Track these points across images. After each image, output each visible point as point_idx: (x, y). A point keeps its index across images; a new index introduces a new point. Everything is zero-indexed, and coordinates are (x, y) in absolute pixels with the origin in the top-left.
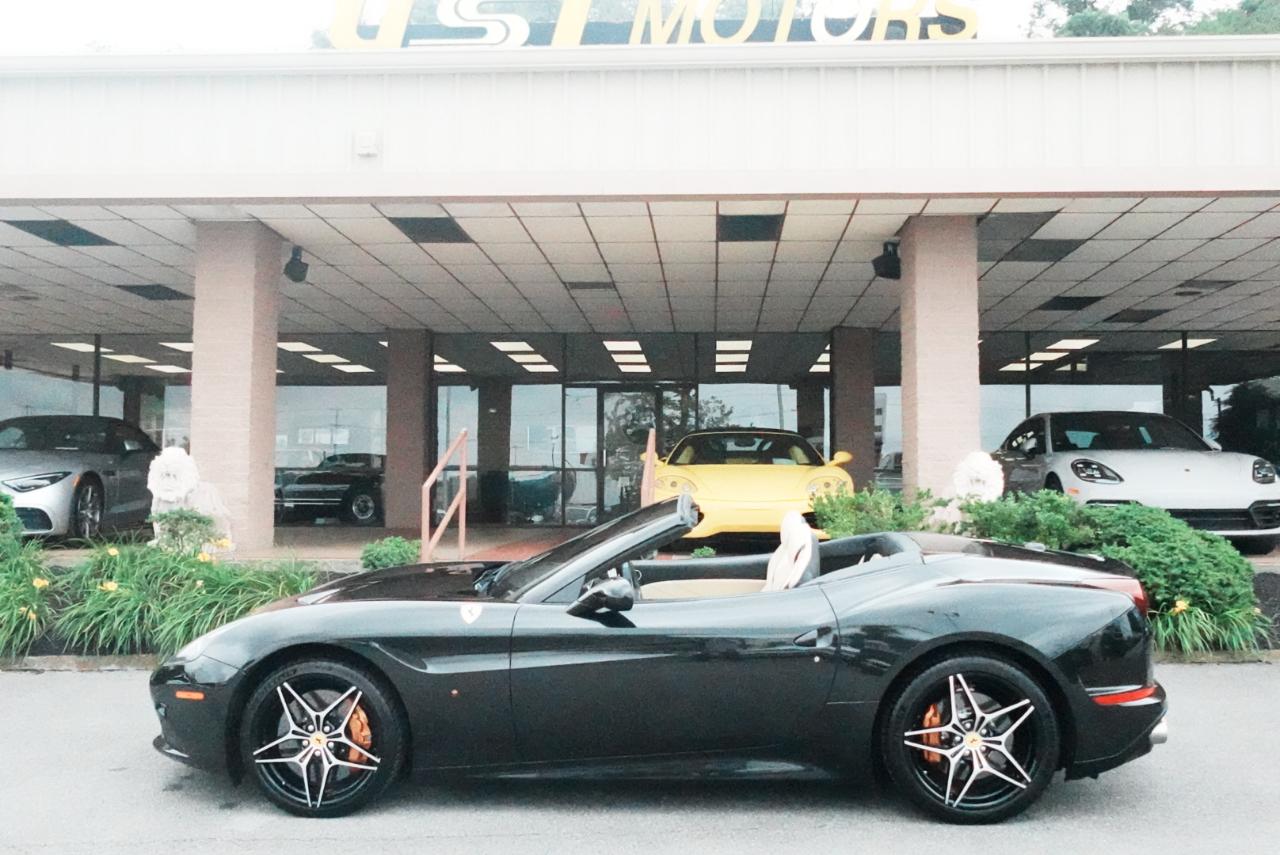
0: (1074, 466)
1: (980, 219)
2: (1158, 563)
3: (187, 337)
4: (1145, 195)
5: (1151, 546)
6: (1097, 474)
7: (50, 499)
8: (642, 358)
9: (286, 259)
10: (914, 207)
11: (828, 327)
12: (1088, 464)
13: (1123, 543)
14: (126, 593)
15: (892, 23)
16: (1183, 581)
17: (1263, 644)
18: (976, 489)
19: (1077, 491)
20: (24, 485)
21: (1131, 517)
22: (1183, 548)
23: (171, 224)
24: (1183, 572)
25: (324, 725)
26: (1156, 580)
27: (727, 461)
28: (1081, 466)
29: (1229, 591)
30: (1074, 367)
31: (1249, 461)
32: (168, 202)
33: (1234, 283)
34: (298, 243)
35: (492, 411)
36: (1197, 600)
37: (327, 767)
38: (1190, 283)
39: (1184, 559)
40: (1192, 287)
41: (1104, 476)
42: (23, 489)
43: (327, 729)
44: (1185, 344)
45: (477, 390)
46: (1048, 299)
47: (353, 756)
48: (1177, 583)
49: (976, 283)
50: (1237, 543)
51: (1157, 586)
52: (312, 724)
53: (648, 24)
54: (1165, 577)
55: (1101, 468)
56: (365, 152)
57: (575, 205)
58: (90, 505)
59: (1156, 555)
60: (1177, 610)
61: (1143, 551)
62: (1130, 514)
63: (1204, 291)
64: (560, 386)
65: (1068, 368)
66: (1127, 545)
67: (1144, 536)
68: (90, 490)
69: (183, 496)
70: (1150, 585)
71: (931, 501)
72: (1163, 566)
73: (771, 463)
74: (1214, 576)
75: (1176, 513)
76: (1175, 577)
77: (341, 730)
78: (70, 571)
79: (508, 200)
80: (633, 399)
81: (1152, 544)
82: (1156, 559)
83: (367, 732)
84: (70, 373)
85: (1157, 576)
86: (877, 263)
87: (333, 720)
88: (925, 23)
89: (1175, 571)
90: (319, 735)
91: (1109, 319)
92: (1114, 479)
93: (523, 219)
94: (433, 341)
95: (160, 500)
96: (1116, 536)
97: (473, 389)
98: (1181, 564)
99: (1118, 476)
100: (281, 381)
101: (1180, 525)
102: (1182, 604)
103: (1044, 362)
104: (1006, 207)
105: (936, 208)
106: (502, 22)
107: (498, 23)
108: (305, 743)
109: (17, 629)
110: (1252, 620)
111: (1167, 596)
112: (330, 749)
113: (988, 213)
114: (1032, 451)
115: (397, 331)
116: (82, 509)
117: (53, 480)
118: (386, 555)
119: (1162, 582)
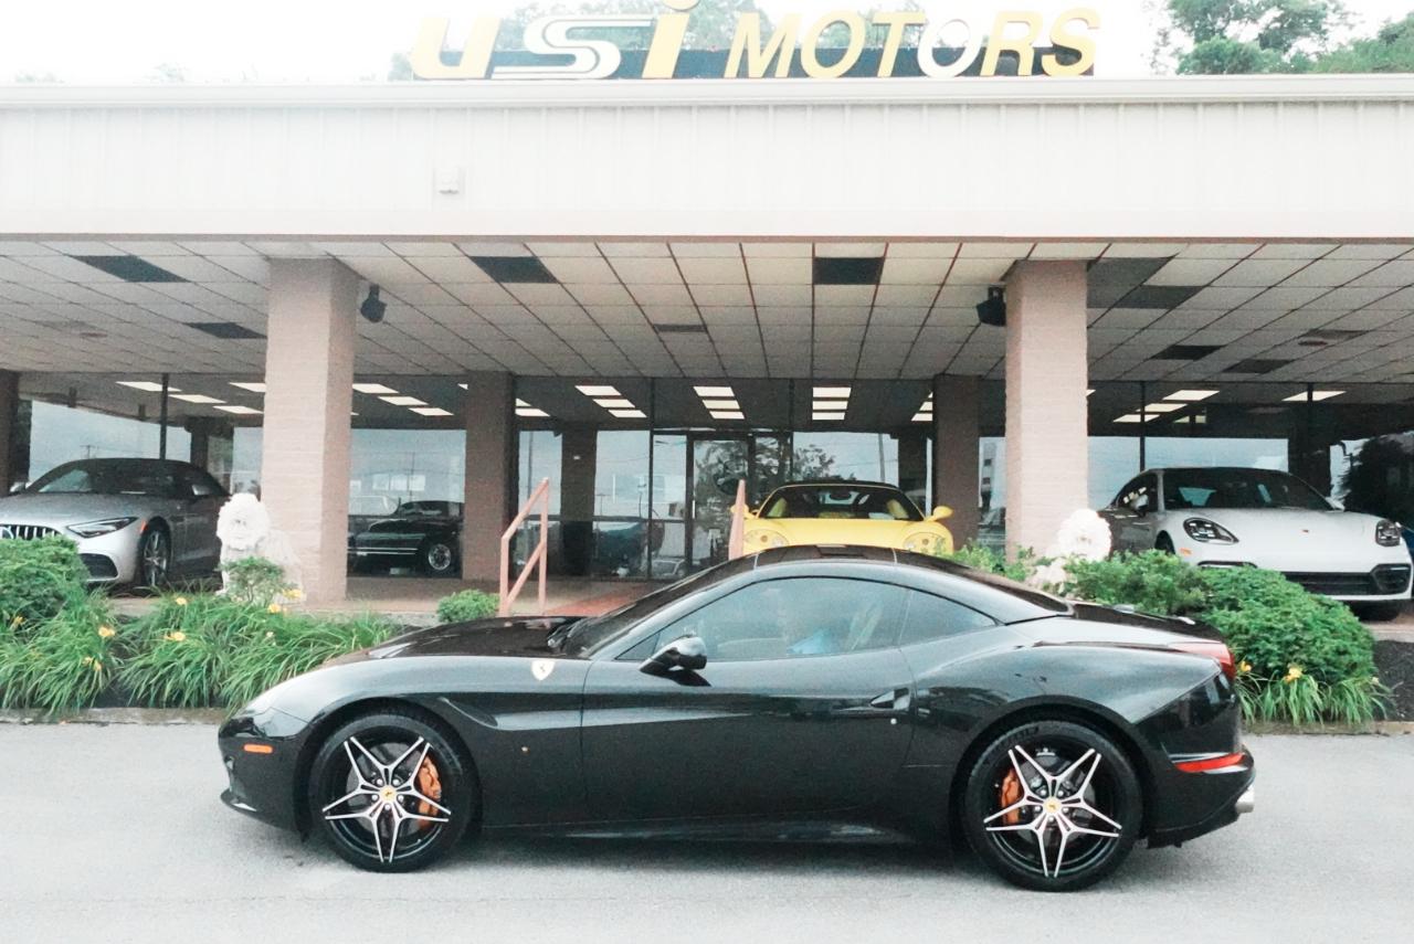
0: (1186, 525)
1: (1091, 263)
2: (1271, 629)
3: (260, 378)
4: (1265, 241)
5: (1263, 611)
6: (1210, 533)
7: (115, 545)
8: (735, 404)
9: (363, 297)
10: (1020, 251)
11: (931, 375)
12: (1201, 523)
13: (1234, 606)
14: (194, 643)
15: (1004, 53)
16: (1297, 648)
17: (1378, 715)
18: (1080, 548)
19: (1188, 552)
20: (89, 530)
21: (1244, 580)
22: (1298, 613)
23: (244, 261)
24: (1297, 638)
25: (393, 778)
26: (1269, 646)
27: (822, 514)
28: (1194, 525)
29: (1345, 659)
30: (1193, 419)
31: (1371, 522)
32: (243, 239)
33: (1362, 333)
34: (376, 282)
35: (577, 458)
36: (1311, 668)
37: (397, 821)
38: (1314, 332)
39: (1299, 625)
40: (1318, 337)
41: (1218, 536)
42: (88, 535)
43: (396, 782)
44: (1310, 396)
45: (560, 437)
46: (1165, 347)
47: (423, 808)
48: (1291, 650)
49: (1085, 329)
50: (1358, 609)
51: (1269, 652)
52: (381, 777)
53: (745, 52)
54: (1279, 643)
55: (1214, 528)
56: (446, 188)
57: (664, 246)
58: (156, 552)
59: (1269, 620)
60: (1290, 678)
61: (1255, 616)
62: (1243, 577)
63: (1331, 342)
64: (647, 433)
65: (1186, 420)
66: (1239, 609)
67: (1257, 600)
68: (157, 537)
69: (252, 544)
70: (1261, 652)
71: (1035, 560)
72: (1277, 632)
73: (868, 517)
74: (1331, 644)
75: (1292, 577)
76: (1288, 644)
77: (410, 782)
78: (135, 621)
79: (595, 240)
80: (727, 447)
81: (1265, 608)
82: (1269, 624)
83: (437, 787)
84: (136, 412)
85: (1270, 642)
86: (980, 308)
87: (401, 773)
88: (1039, 54)
89: (1289, 637)
90: (388, 788)
91: (1230, 369)
92: (1227, 539)
93: (609, 260)
94: (514, 384)
95: (229, 547)
96: (1228, 599)
97: (556, 435)
98: (1295, 630)
99: (1233, 537)
100: (356, 424)
101: (1296, 588)
102: (1295, 672)
103: (1161, 413)
104: (1116, 252)
105: (1042, 253)
106: (593, 50)
107: (588, 50)
108: (374, 797)
109: (81, 678)
110: (1367, 689)
111: (1280, 664)
112: (399, 802)
113: (1099, 258)
114: (1142, 508)
115: (476, 372)
116: (148, 556)
117: (120, 526)
118: (463, 609)
119: (1275, 648)
